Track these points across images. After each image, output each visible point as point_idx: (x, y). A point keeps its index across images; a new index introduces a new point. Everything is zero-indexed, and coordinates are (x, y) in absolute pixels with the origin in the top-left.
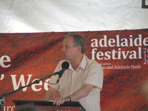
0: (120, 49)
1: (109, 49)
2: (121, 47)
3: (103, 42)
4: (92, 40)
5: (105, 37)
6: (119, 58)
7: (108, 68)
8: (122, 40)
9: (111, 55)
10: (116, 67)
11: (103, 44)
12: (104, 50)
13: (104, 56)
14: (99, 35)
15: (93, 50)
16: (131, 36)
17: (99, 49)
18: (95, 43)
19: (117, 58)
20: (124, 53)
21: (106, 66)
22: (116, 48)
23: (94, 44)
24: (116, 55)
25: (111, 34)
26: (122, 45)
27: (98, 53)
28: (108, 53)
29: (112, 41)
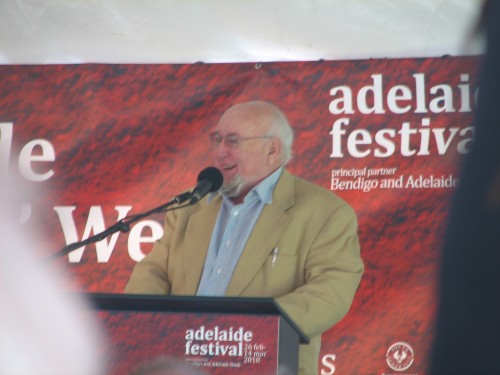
0: (426, 122)
1: (390, 121)
2: (430, 114)
3: (370, 96)
4: (333, 92)
5: (378, 79)
6: (424, 150)
7: (386, 184)
8: (434, 90)
9: (397, 140)
10: (412, 183)
11: (370, 102)
12: (373, 124)
13: (374, 145)
14: (355, 71)
15: (337, 125)
16: (465, 77)
17: (357, 121)
18: (344, 101)
19: (418, 149)
20: (439, 133)
21: (380, 177)
22: (414, 119)
23: (341, 105)
24: (415, 143)
25: (398, 71)
26: (434, 107)
27: (354, 134)
28: (387, 136)
29: (399, 93)
